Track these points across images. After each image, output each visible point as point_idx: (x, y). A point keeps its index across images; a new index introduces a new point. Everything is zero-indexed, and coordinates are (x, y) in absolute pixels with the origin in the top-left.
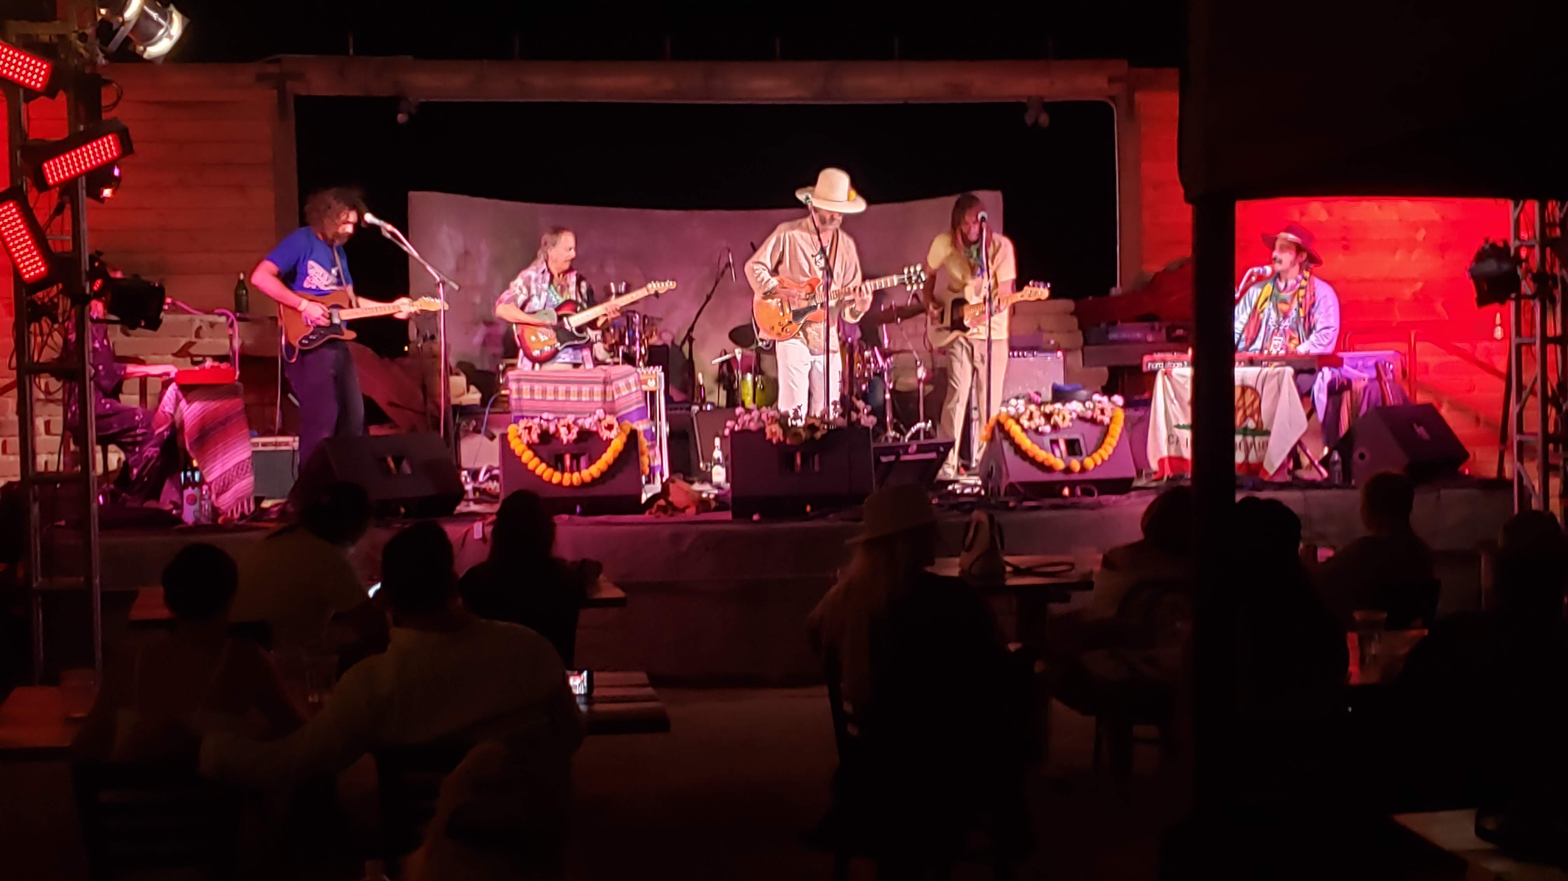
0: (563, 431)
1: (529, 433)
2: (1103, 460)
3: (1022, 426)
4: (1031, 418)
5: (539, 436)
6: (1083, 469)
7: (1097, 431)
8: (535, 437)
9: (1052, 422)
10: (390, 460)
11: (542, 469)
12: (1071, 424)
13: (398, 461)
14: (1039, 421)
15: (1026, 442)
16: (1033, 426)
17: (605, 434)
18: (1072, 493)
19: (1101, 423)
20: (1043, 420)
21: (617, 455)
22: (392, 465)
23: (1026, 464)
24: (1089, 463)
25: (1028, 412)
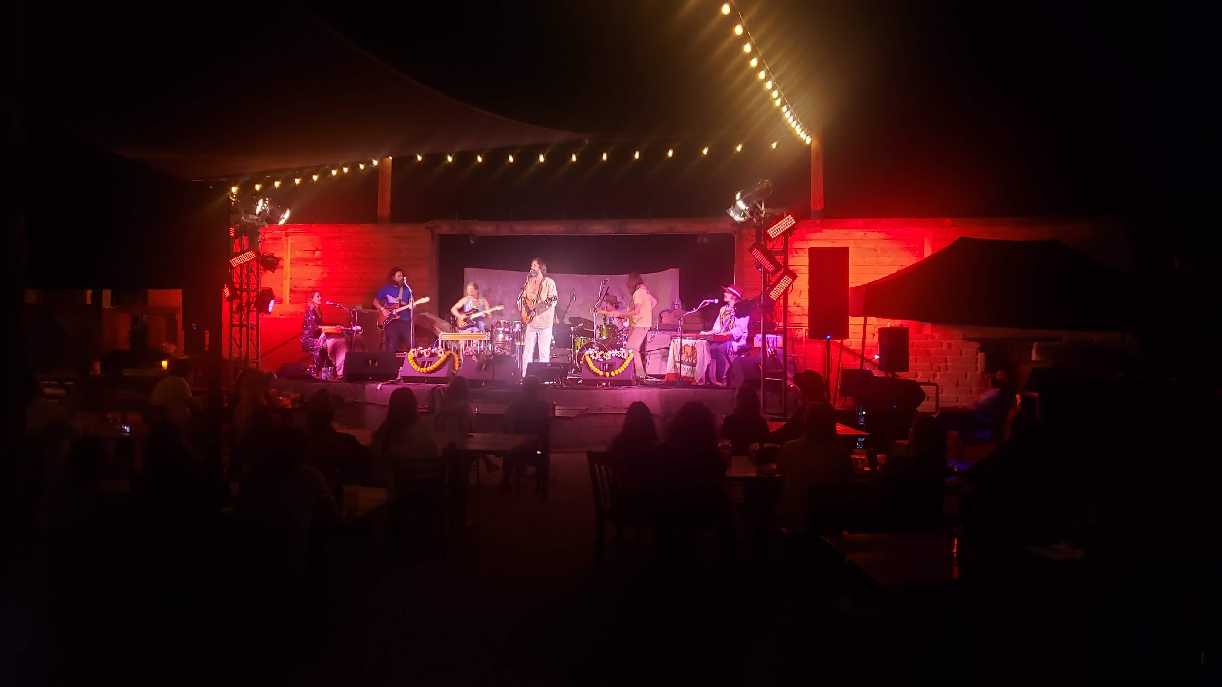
0: (425, 353)
1: (414, 353)
2: (619, 373)
3: (591, 358)
4: (595, 355)
5: (418, 355)
6: (610, 376)
7: (621, 361)
8: (416, 355)
9: (603, 358)
10: (370, 361)
11: (415, 367)
12: (611, 358)
13: (373, 362)
14: (598, 357)
15: (591, 365)
16: (596, 359)
17: (439, 355)
18: (607, 385)
19: (623, 358)
20: (600, 357)
21: (442, 363)
22: (370, 362)
23: (590, 373)
24: (613, 374)
25: (594, 353)
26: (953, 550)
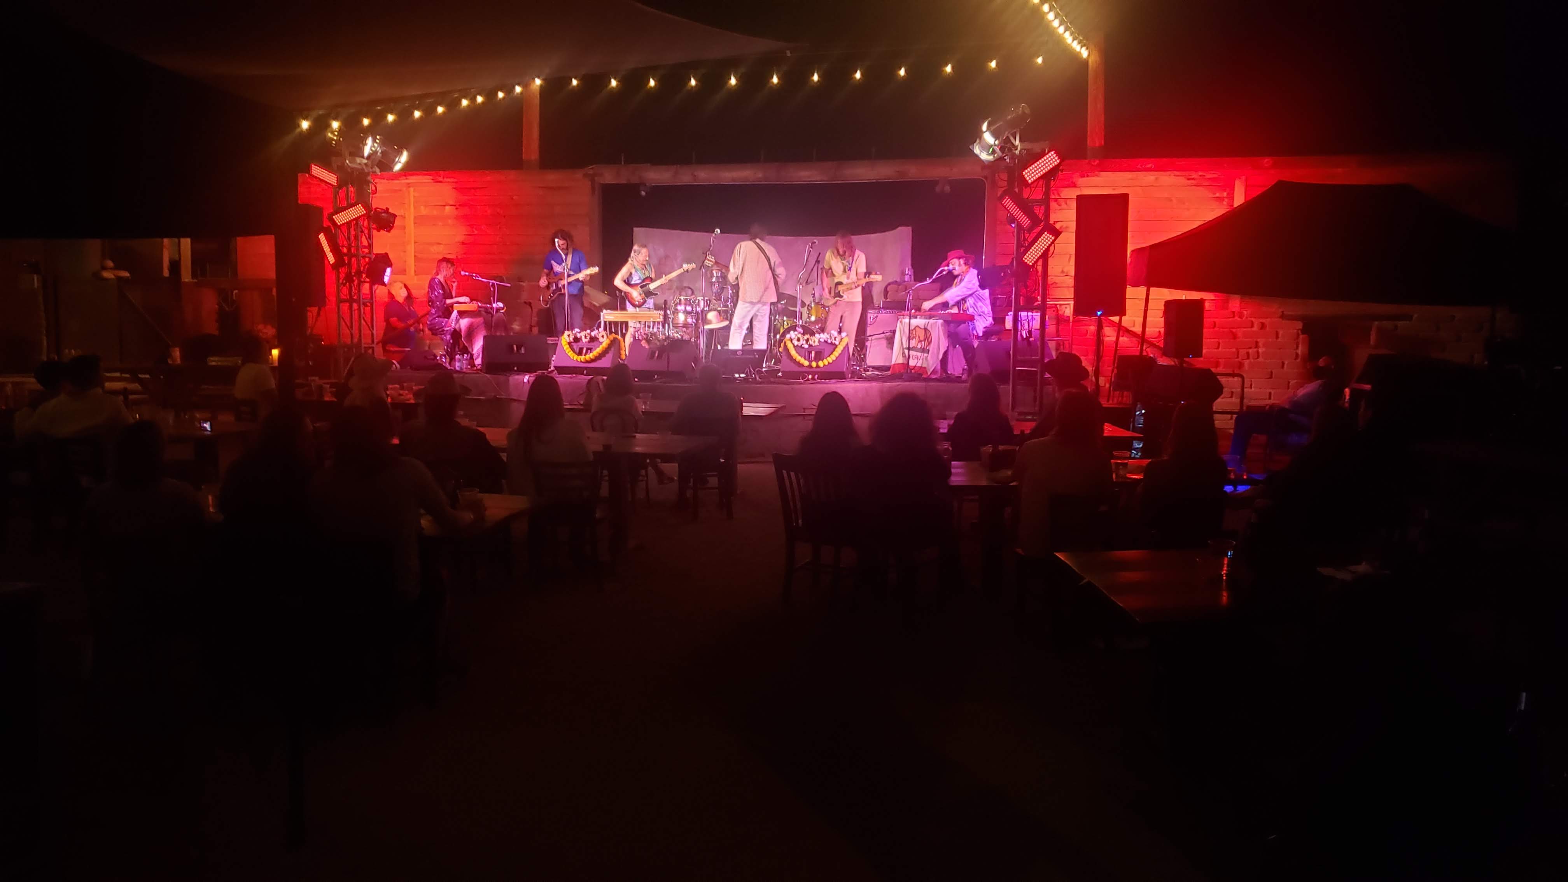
0: (583, 337)
2: (829, 363)
3: (793, 344)
4: (798, 340)
6: (818, 366)
7: (831, 348)
9: (808, 343)
10: (515, 346)
11: (571, 354)
12: (818, 344)
13: (519, 348)
14: (802, 342)
15: (793, 352)
16: (800, 345)
17: (601, 340)
19: (834, 344)
22: (515, 349)
23: (792, 364)
24: (821, 364)
26: (1222, 570)
